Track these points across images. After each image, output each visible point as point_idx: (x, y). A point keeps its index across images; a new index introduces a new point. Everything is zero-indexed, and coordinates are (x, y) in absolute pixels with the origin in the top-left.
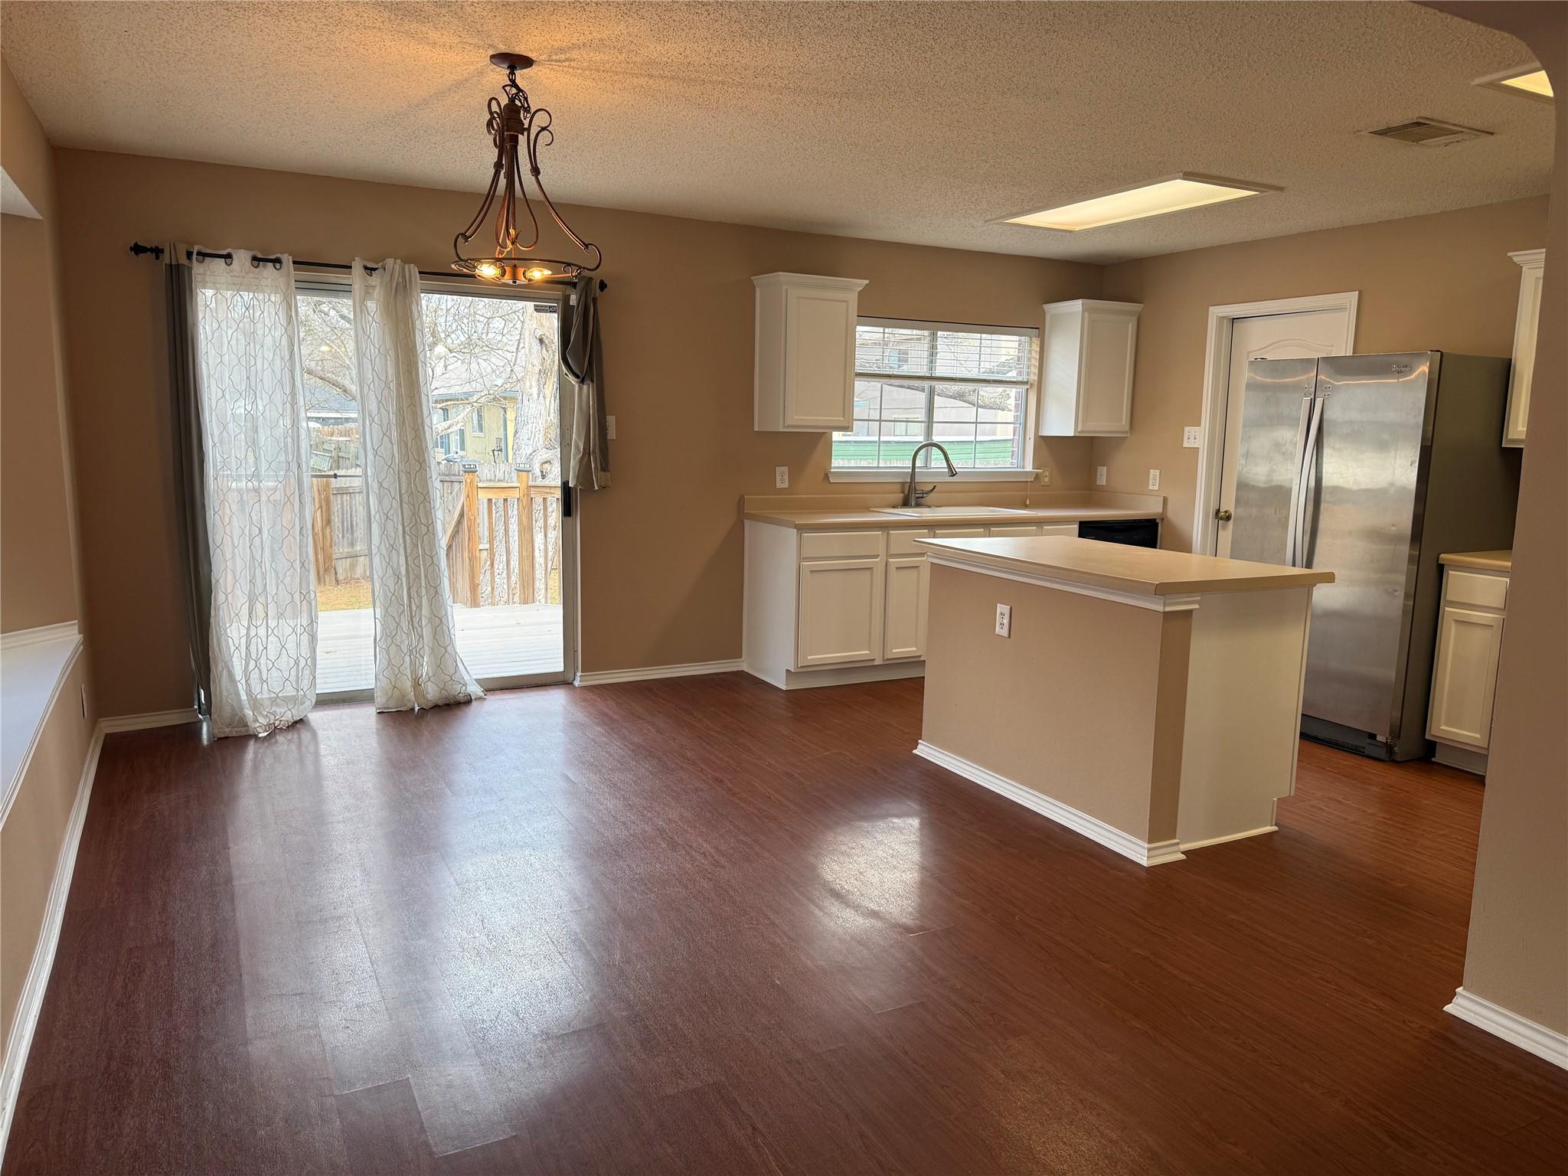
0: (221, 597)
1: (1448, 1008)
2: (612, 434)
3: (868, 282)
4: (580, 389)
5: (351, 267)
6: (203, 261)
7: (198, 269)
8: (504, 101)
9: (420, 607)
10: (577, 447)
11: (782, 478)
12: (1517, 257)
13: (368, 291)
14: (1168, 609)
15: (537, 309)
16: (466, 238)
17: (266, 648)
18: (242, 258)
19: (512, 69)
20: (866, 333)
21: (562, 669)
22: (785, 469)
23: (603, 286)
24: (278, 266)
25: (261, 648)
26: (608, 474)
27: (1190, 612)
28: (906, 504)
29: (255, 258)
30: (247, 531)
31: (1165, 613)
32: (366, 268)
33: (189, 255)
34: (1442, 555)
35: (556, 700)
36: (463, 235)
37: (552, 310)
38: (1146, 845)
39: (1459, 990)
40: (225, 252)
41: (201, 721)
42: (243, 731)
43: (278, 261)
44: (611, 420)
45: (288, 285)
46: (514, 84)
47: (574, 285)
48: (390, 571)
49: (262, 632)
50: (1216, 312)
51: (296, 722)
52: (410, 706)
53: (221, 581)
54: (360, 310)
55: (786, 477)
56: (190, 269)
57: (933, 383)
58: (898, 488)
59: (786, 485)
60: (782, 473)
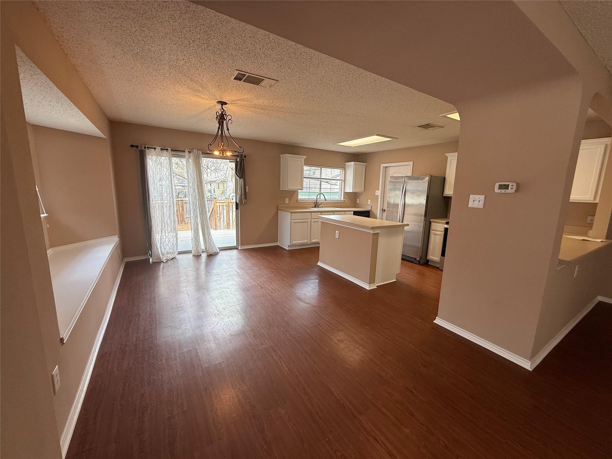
0: (154, 229)
1: (434, 321)
2: (247, 191)
3: (306, 156)
4: (240, 180)
5: (185, 151)
6: (148, 149)
7: (147, 151)
8: (220, 113)
10: (239, 194)
11: (287, 201)
12: (447, 155)
13: (189, 157)
15: (230, 162)
16: (211, 145)
17: (165, 241)
18: (158, 149)
19: (222, 105)
20: (306, 168)
21: (236, 245)
23: (245, 156)
24: (167, 151)
25: (164, 241)
26: (246, 200)
27: (378, 233)
28: (315, 207)
29: (161, 149)
30: (160, 213)
31: (373, 233)
32: (189, 152)
33: (145, 148)
34: (431, 220)
35: (235, 252)
36: (210, 144)
37: (233, 162)
38: (369, 285)
39: (437, 317)
40: (154, 147)
41: (150, 258)
42: (160, 260)
43: (167, 149)
44: (247, 187)
45: (170, 156)
46: (223, 109)
47: (238, 156)
48: (195, 223)
49: (164, 237)
50: (383, 165)
51: (173, 258)
53: (154, 225)
54: (187, 162)
56: (145, 151)
57: (321, 180)
58: (314, 203)
59: (288, 202)
60: (287, 200)
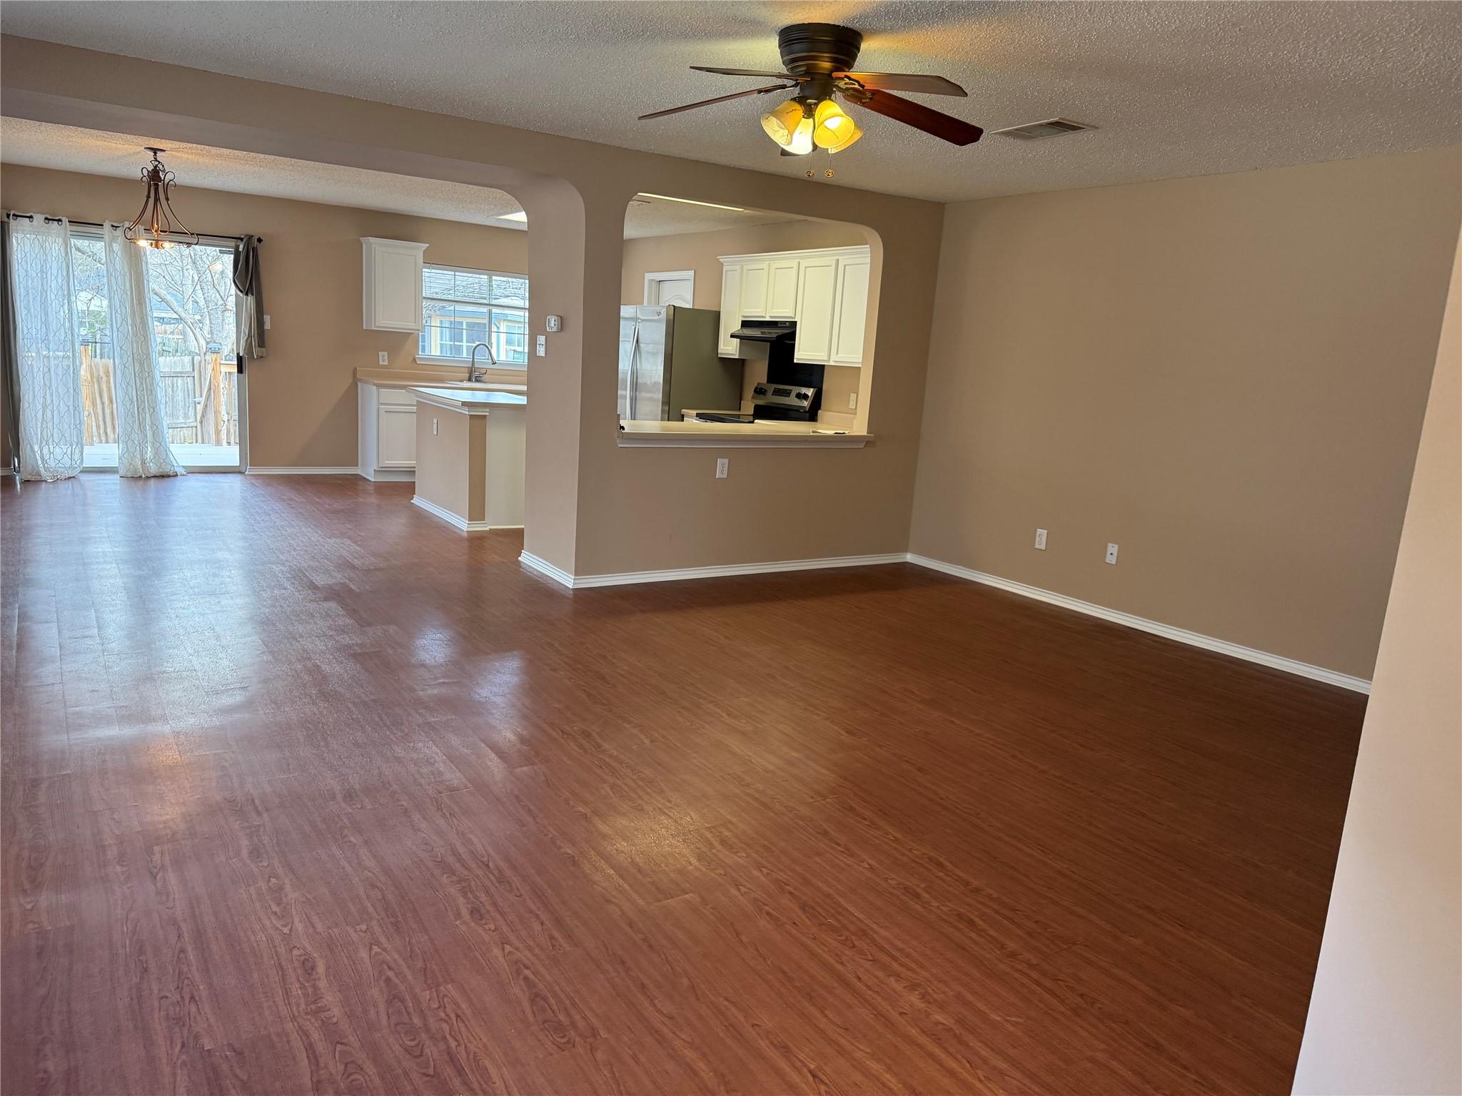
0: (26, 405)
2: (267, 326)
3: (428, 245)
4: (247, 299)
5: (102, 225)
6: (16, 219)
7: (13, 223)
8: (151, 168)
9: (145, 419)
10: (244, 332)
11: (383, 358)
12: (722, 259)
13: (114, 239)
14: (470, 413)
15: (221, 252)
16: (131, 230)
17: (52, 435)
18: (39, 218)
19: (155, 153)
20: (427, 273)
21: (238, 465)
22: (386, 353)
23: (260, 240)
24: (60, 223)
25: (49, 435)
26: (263, 349)
27: (485, 416)
28: (470, 380)
29: (46, 219)
30: (41, 369)
31: (470, 415)
32: (113, 226)
33: (8, 216)
35: (234, 482)
36: (129, 228)
37: (229, 253)
38: (467, 522)
40: (29, 215)
41: (15, 476)
42: (39, 478)
43: (60, 220)
44: (267, 318)
45: (66, 234)
46: (156, 160)
47: (242, 239)
48: (127, 398)
49: (50, 425)
50: (649, 276)
51: (70, 478)
52: (139, 475)
53: (26, 396)
54: (109, 249)
55: (386, 357)
56: (9, 223)
57: (490, 308)
58: (466, 370)
59: (386, 363)
60: (383, 356)
